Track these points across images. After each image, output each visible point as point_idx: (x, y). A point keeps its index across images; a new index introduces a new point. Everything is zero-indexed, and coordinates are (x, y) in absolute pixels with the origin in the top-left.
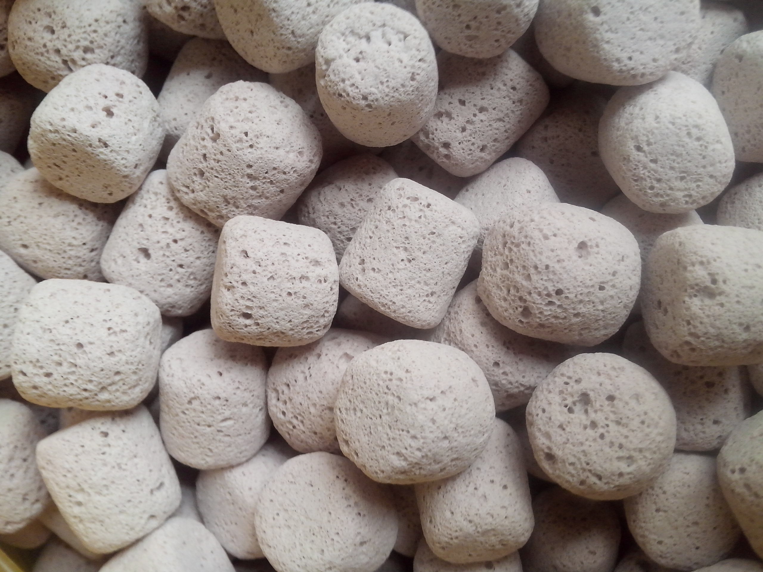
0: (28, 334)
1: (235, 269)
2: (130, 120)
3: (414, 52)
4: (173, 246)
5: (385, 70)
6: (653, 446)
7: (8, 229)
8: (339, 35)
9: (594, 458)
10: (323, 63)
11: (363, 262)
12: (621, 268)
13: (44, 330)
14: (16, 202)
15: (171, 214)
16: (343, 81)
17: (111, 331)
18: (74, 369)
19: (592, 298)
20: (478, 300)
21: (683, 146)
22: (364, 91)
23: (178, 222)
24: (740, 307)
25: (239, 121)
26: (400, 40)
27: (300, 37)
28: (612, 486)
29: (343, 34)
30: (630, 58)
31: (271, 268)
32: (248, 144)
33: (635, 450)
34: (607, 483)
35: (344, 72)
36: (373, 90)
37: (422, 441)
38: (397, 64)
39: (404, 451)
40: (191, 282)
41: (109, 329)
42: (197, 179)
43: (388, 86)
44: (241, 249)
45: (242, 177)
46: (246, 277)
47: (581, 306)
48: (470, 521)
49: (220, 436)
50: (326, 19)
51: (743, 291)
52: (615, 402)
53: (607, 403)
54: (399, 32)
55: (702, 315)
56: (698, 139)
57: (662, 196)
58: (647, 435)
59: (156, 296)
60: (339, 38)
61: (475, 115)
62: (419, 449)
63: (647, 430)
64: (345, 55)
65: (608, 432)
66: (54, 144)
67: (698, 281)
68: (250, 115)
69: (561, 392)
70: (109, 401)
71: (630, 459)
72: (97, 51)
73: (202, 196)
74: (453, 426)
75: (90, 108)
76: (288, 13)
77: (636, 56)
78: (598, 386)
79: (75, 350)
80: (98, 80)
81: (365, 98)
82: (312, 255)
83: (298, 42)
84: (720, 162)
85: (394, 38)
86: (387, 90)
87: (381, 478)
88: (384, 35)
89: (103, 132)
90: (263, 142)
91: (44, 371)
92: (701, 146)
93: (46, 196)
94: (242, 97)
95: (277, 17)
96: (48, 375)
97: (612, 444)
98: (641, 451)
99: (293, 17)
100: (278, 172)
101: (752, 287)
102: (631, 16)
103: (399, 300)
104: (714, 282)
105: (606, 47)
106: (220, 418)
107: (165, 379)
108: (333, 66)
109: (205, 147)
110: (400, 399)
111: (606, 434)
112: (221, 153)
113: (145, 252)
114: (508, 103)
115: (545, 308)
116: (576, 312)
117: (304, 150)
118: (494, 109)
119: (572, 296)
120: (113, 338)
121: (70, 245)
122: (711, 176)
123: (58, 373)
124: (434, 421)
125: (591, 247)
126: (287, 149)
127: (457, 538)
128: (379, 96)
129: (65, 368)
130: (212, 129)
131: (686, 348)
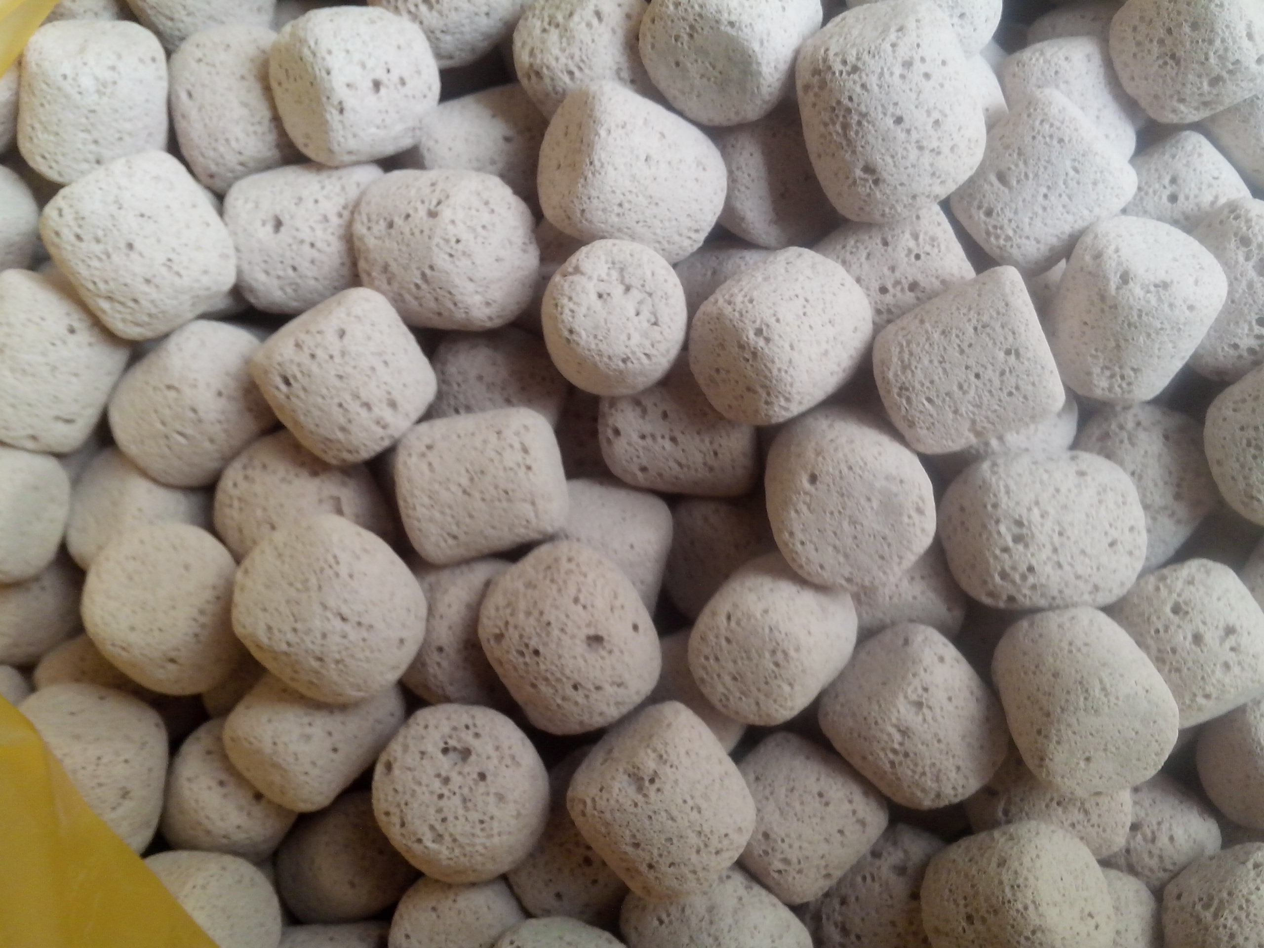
0: (100, 189)
1: (318, 337)
2: (387, 112)
3: (647, 343)
4: (306, 248)
5: (609, 331)
6: (468, 849)
7: (194, 65)
8: (610, 260)
9: (415, 805)
10: (573, 265)
11: (429, 447)
12: (609, 689)
13: (116, 202)
14: (225, 50)
15: (335, 220)
16: (570, 299)
17: (168, 263)
18: (104, 257)
19: (559, 686)
20: (488, 584)
21: (760, 656)
22: (576, 328)
23: (333, 234)
24: (647, 822)
25: (465, 223)
26: (648, 321)
27: (586, 220)
28: (404, 842)
29: (613, 263)
30: (803, 543)
31: (349, 370)
32: (449, 250)
33: (451, 835)
34: (403, 835)
35: (578, 294)
36: (583, 334)
37: (298, 640)
38: (624, 337)
39: (276, 632)
40: (289, 290)
41: (170, 260)
42: (383, 225)
43: (597, 345)
44: (343, 326)
45: (418, 268)
46: (320, 353)
47: (544, 683)
48: (275, 744)
49: (162, 442)
50: (625, 230)
51: (663, 814)
52: (482, 784)
53: (475, 776)
54: (654, 314)
55: (615, 795)
56: (777, 665)
57: (707, 673)
58: (473, 835)
59: (246, 267)
60: (607, 262)
61: (663, 437)
62: (289, 644)
63: (477, 831)
64: (595, 281)
65: (449, 798)
66: (301, 59)
67: (641, 766)
68: (480, 230)
69: (455, 729)
70: (104, 312)
71: (439, 838)
72: (435, 13)
73: (371, 242)
74: (337, 656)
75: (364, 66)
76: (594, 193)
77: (810, 547)
78: (484, 756)
79: (122, 245)
80: (399, 47)
81: (571, 331)
82: (396, 395)
83: (581, 222)
84: (775, 701)
85: (646, 314)
86: (593, 346)
87: (238, 630)
88: (641, 302)
89: (350, 100)
90: (464, 263)
91: (79, 231)
92: (773, 672)
93: (255, 76)
94: (492, 206)
95: (583, 186)
96: (79, 237)
97: (440, 810)
98: (455, 840)
99: (595, 201)
100: (450, 299)
101: (673, 819)
102: (836, 514)
103: (421, 511)
104: (652, 781)
105: (793, 514)
106: (179, 428)
107: (172, 344)
108: (576, 278)
109: (416, 210)
110: (320, 588)
111: (445, 798)
112: (422, 232)
113: (278, 224)
114: (699, 458)
115: (514, 653)
116: (534, 681)
117: (494, 305)
118: (683, 450)
119: (542, 667)
120: (164, 271)
121: (227, 140)
122: (757, 704)
123: (89, 246)
124: (324, 636)
125: (604, 648)
126: (480, 290)
127: (251, 743)
128: (582, 343)
129: (97, 249)
130: (439, 203)
131: (581, 806)
